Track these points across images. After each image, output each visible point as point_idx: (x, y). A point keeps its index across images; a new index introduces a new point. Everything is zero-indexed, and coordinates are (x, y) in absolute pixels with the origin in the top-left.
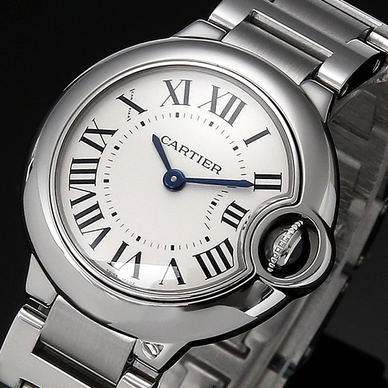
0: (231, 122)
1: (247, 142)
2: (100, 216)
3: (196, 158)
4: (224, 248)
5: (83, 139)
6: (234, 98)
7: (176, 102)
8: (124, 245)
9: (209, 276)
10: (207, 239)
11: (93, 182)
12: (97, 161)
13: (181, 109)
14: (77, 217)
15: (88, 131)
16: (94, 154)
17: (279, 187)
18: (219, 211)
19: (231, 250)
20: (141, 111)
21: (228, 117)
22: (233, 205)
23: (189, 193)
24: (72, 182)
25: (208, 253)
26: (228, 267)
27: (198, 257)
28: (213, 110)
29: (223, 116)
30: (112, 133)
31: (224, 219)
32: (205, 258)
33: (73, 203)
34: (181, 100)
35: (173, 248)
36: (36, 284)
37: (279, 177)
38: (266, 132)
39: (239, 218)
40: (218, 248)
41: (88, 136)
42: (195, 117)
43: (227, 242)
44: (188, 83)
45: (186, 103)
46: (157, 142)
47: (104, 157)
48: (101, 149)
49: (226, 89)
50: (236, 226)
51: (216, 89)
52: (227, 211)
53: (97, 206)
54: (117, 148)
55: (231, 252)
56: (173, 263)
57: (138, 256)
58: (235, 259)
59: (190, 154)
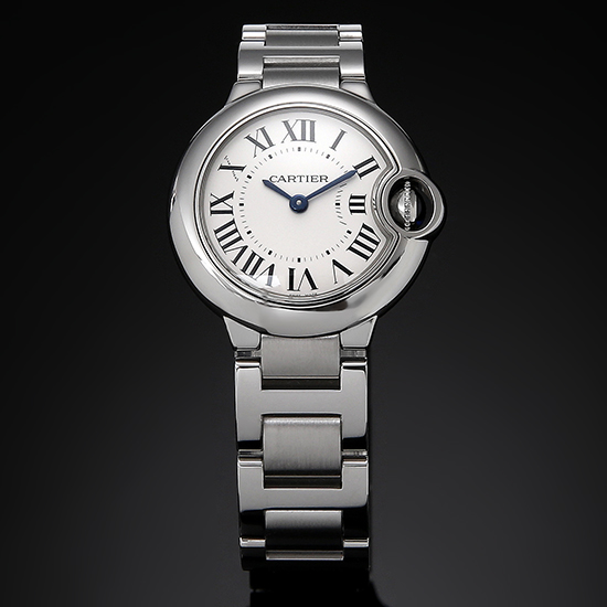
0: (312, 140)
1: (334, 147)
2: (261, 260)
3: (304, 179)
4: (365, 231)
5: (212, 212)
6: (304, 122)
7: (264, 148)
8: (292, 271)
9: (367, 258)
10: (349, 232)
11: (240, 238)
12: (233, 222)
13: (270, 151)
14: (244, 270)
15: (212, 205)
16: (227, 218)
17: (377, 167)
18: (345, 207)
20: (242, 169)
21: (308, 137)
22: (352, 197)
23: (314, 207)
24: (224, 248)
25: (356, 242)
26: (377, 243)
27: (351, 248)
28: (294, 139)
29: (304, 139)
30: (231, 196)
31: (352, 211)
32: (356, 246)
33: (235, 262)
34: (267, 145)
35: (328, 252)
36: (240, 337)
37: (372, 159)
38: (343, 133)
39: (363, 204)
40: (361, 234)
41: (214, 208)
42: (284, 151)
43: (364, 226)
44: (263, 130)
45: (271, 145)
46: (268, 184)
47: (236, 216)
48: (231, 212)
49: (292, 118)
50: (364, 211)
51: (286, 123)
52: (351, 204)
53: (254, 254)
54: (242, 205)
55: (372, 231)
56: (335, 263)
57: (307, 272)
58: (378, 235)
59: (298, 179)
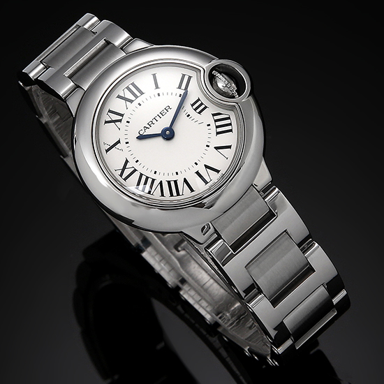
0: (142, 93)
1: (157, 87)
2: (175, 182)
3: (158, 118)
4: (216, 118)
5: (125, 179)
6: (128, 88)
7: (120, 121)
8: (197, 173)
9: (231, 131)
10: (209, 125)
11: (153, 180)
12: (141, 175)
13: (125, 119)
14: (172, 195)
15: (121, 175)
16: (136, 175)
17: (190, 77)
18: (194, 114)
19: (220, 114)
20: (119, 142)
21: (138, 94)
22: (192, 105)
23: (176, 129)
24: (149, 193)
25: (217, 127)
26: (229, 118)
27: (218, 133)
28: (131, 101)
29: (136, 97)
30: (127, 162)
31: (200, 113)
32: (220, 130)
33: (162, 195)
34: (120, 118)
35: (208, 146)
37: (184, 75)
38: (154, 75)
39: (202, 104)
40: (216, 121)
41: (124, 176)
42: (133, 113)
43: (214, 115)
44: (110, 111)
45: (122, 115)
46: (141, 137)
47: (140, 170)
48: (135, 170)
49: (121, 91)
50: (206, 107)
51: (119, 97)
52: (195, 110)
53: (169, 182)
54: (137, 161)
55: (221, 114)
56: (217, 148)
57: (206, 167)
58: (226, 113)
59: (154, 121)
